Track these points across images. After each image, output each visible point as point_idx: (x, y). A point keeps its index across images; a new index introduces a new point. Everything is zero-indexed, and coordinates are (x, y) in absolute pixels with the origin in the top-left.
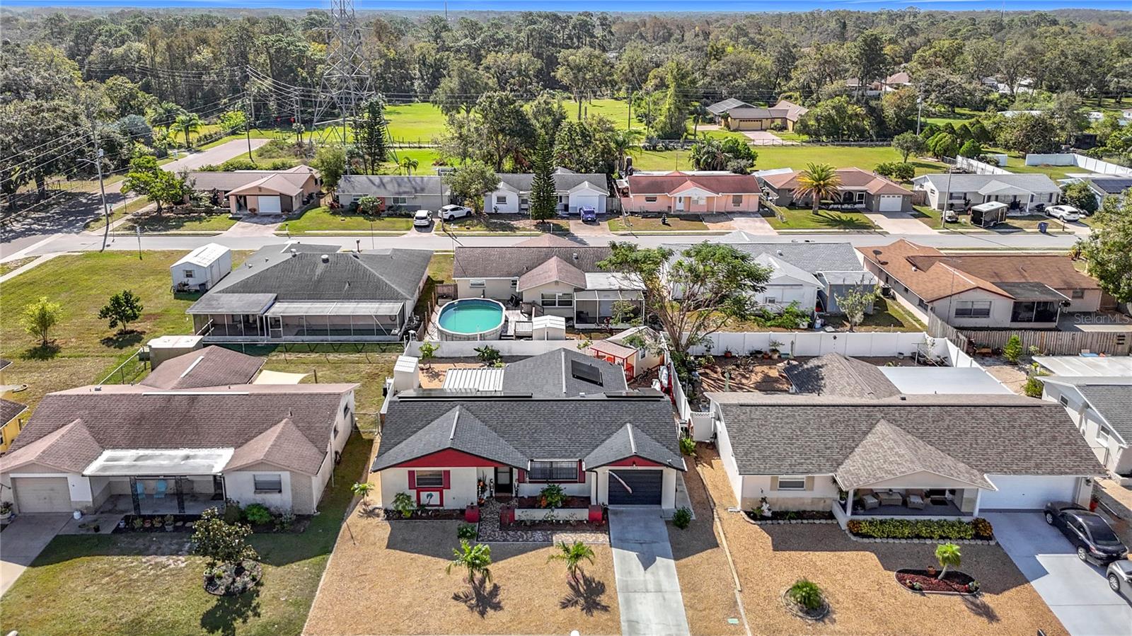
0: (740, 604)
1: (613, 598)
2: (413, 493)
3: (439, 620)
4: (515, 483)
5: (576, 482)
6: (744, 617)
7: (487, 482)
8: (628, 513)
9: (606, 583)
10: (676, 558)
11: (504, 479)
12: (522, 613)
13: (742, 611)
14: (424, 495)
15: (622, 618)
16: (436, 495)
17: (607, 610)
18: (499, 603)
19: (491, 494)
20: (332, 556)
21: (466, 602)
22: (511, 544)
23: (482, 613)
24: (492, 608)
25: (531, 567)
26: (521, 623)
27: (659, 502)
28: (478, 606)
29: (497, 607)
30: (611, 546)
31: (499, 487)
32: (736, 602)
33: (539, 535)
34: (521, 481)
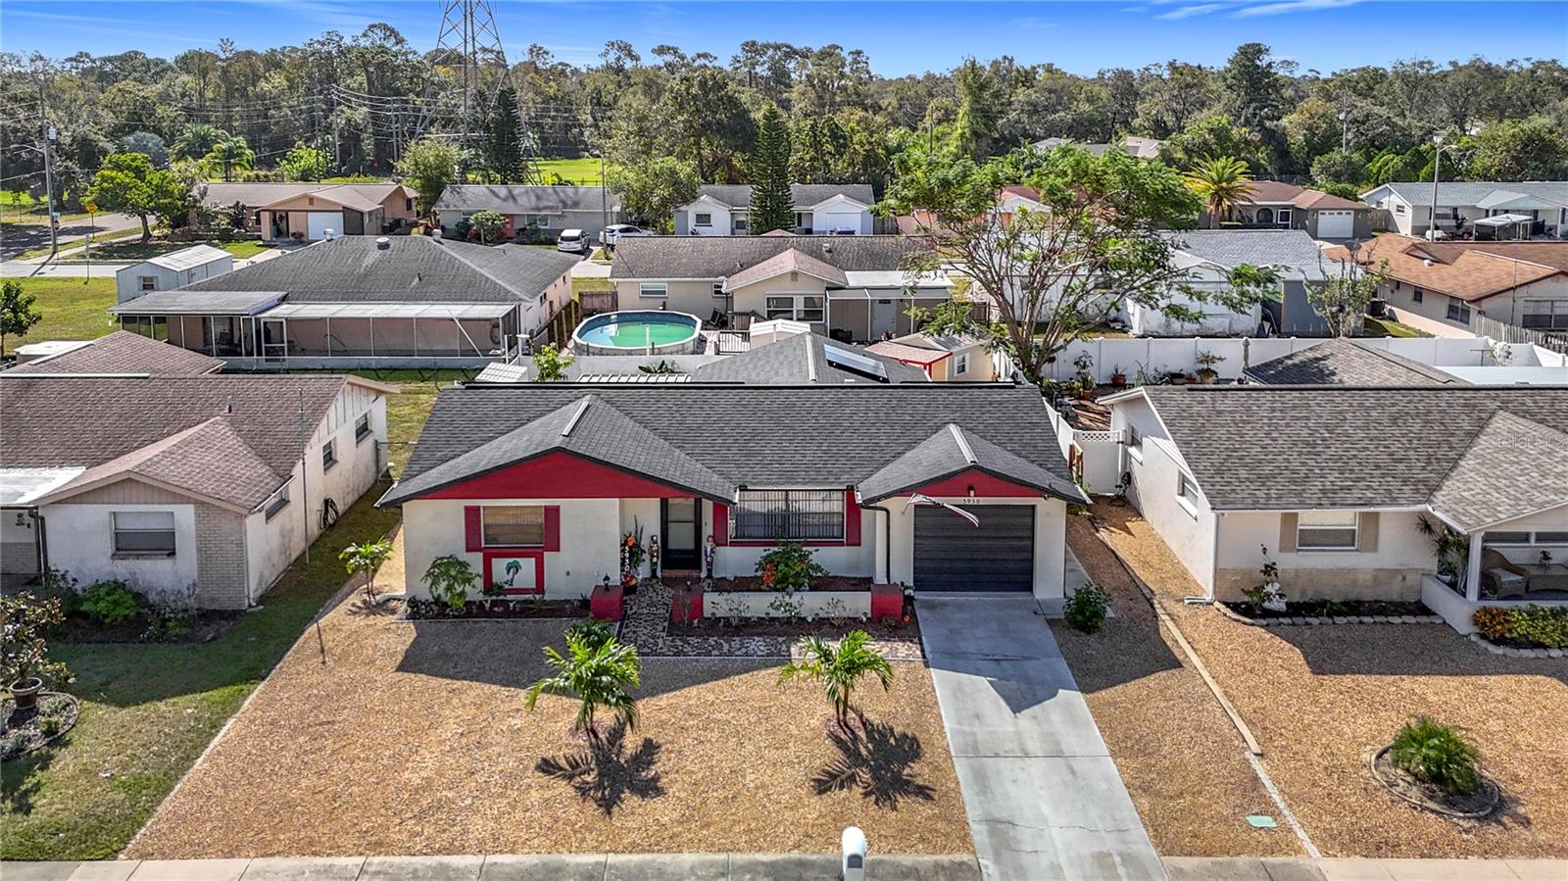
0: (1268, 783)
1: (944, 769)
2: (476, 561)
3: (497, 820)
4: (707, 545)
5: (841, 544)
6: (1286, 812)
7: (645, 543)
8: (961, 607)
9: (921, 737)
10: (1084, 690)
11: (681, 538)
12: (712, 803)
13: (1276, 797)
14: (499, 566)
15: (972, 814)
16: (528, 565)
17: (928, 797)
18: (656, 779)
19: (654, 571)
20: (261, 686)
21: (571, 778)
22: (692, 661)
23: (607, 805)
24: (634, 790)
25: (738, 706)
26: (708, 825)
27: (1028, 586)
28: (599, 786)
29: (651, 789)
30: (927, 666)
31: (672, 558)
32: (1256, 779)
33: (758, 645)
34: (719, 540)
